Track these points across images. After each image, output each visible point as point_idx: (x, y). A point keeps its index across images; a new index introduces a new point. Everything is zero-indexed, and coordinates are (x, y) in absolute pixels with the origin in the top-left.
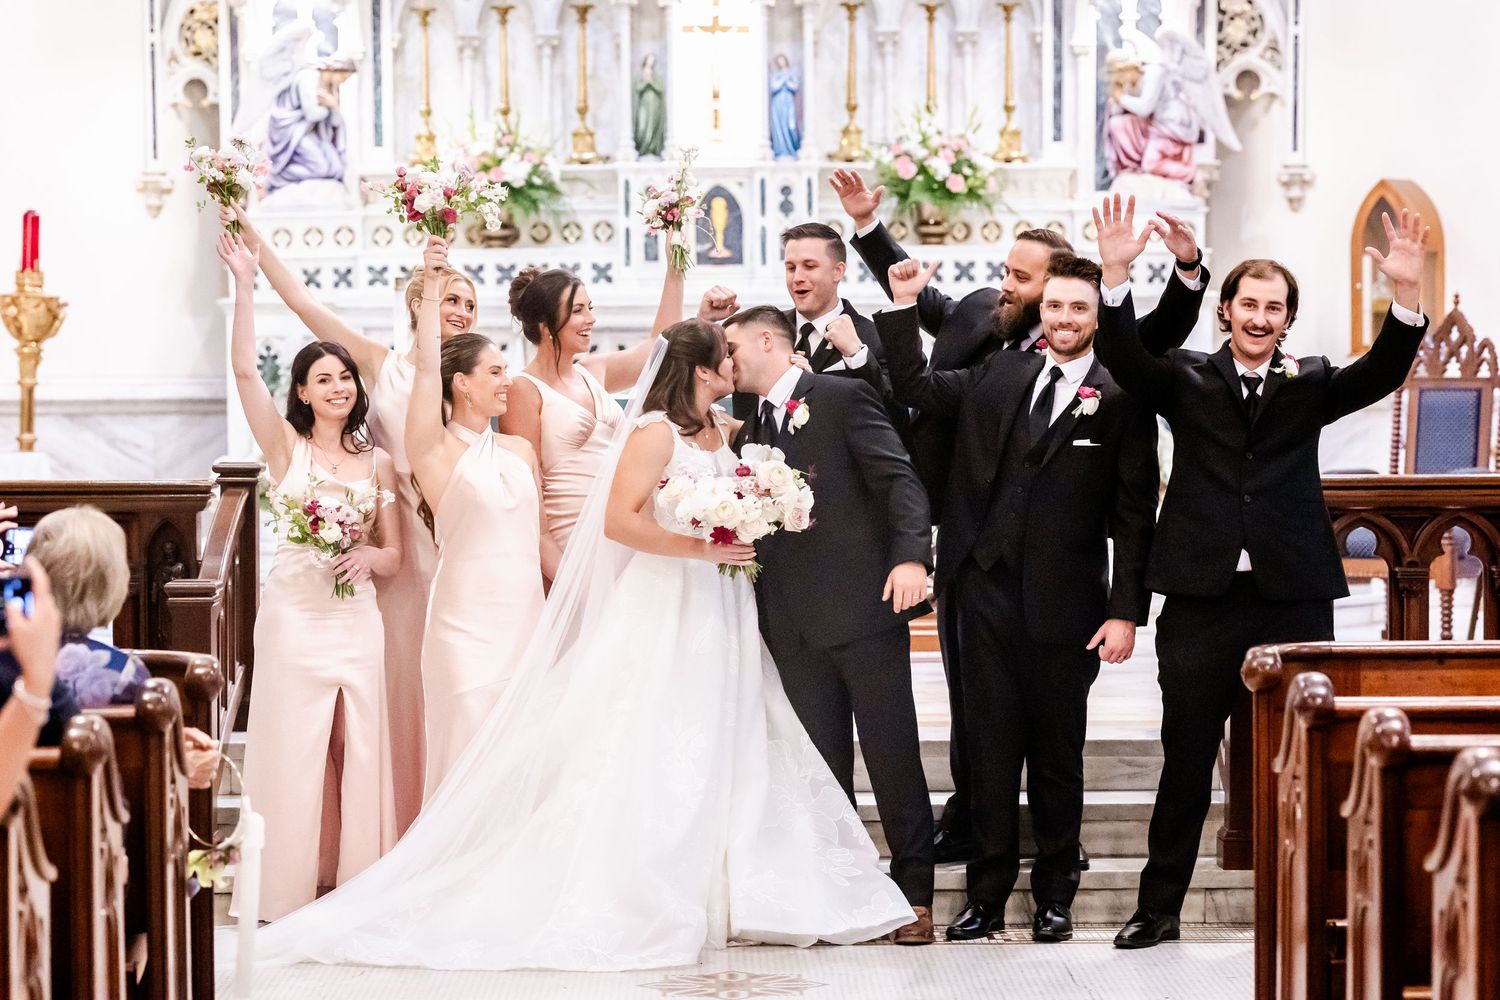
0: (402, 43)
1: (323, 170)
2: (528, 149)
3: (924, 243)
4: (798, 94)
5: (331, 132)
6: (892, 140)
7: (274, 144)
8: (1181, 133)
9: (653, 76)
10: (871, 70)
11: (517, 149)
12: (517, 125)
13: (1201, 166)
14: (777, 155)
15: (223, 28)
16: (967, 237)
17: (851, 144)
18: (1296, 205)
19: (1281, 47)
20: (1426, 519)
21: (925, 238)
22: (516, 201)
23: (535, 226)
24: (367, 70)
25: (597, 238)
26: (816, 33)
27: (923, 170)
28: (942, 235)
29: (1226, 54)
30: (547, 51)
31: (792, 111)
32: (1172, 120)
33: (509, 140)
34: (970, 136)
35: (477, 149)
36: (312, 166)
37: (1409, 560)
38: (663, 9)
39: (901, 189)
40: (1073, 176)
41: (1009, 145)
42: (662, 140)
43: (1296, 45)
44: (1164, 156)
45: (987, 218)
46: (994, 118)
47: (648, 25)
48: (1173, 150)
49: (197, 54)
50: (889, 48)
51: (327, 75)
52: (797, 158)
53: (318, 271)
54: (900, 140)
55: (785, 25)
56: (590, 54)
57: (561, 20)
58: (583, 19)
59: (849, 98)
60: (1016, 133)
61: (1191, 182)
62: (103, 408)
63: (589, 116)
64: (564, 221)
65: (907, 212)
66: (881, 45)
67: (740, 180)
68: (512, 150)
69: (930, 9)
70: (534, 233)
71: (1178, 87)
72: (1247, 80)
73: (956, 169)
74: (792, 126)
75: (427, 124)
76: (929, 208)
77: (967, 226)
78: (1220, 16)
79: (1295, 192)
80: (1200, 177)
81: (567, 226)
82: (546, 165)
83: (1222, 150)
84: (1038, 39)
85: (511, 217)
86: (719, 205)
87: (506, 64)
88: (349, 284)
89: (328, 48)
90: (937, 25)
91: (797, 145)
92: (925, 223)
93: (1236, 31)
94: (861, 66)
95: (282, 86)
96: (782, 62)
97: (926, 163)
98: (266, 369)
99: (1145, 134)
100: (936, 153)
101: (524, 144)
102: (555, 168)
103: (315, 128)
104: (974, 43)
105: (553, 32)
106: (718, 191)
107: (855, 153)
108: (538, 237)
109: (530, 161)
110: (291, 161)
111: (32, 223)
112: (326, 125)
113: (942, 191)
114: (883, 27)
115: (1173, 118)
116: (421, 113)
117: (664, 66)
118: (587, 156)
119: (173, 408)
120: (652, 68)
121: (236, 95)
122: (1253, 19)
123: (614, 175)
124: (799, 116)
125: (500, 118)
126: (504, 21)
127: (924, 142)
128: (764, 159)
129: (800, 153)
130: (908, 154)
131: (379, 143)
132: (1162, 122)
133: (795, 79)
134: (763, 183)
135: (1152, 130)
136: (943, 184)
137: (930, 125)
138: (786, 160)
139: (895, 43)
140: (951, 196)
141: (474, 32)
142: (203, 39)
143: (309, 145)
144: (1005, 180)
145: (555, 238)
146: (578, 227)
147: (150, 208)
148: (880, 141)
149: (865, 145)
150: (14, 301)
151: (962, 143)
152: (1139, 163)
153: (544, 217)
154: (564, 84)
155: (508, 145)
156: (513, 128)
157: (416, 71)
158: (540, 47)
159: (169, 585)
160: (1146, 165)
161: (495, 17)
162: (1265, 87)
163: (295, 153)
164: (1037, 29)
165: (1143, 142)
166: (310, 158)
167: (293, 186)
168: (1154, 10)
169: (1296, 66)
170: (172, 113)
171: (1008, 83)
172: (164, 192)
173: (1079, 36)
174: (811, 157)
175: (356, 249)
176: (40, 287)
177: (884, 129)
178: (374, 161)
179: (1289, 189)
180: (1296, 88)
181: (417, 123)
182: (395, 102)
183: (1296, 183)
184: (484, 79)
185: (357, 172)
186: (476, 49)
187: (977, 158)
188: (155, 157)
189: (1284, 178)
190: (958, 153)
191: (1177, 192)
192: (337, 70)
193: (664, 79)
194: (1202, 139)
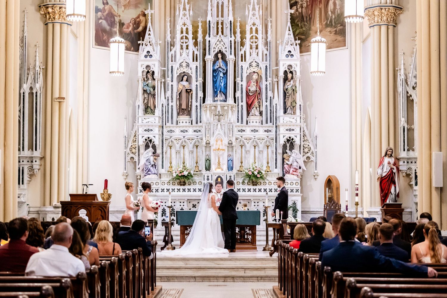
0: (167, 151)
1: (154, 173)
3: (253, 186)
4: (232, 161)
5: (155, 166)
6: (248, 168)
7: (146, 168)
8: (296, 167)
9: (208, 158)
10: (245, 156)
13: (300, 173)
14: (229, 171)
15: (137, 148)
16: (260, 184)
17: (241, 169)
18: (316, 179)
19: (314, 153)
21: (253, 185)
22: (186, 178)
24: (161, 156)
25: (199, 184)
26: (236, 150)
27: (253, 173)
28: (256, 184)
29: (305, 154)
30: (191, 153)
31: (231, 164)
32: (294, 165)
33: (185, 168)
35: (179, 169)
36: (152, 172)
38: (210, 147)
39: (249, 176)
40: (278, 174)
41: (268, 169)
42: (210, 168)
43: (316, 153)
44: (293, 171)
45: (264, 181)
46: (265, 164)
47: (208, 149)
48: (295, 170)
49: (132, 153)
50: (248, 153)
51: (154, 157)
52: (232, 171)
54: (249, 168)
55: (230, 149)
56: (198, 153)
57: (193, 147)
58: (197, 148)
59: (241, 161)
60: (269, 167)
61: (298, 176)
62: (116, 212)
63: (198, 164)
64: (194, 181)
65: (251, 180)
67: (223, 175)
68: (185, 170)
69: (255, 147)
70: (189, 183)
71: (296, 160)
73: (258, 173)
74: (231, 166)
75: (171, 165)
76: (254, 179)
77: (260, 182)
78: (303, 148)
79: (316, 177)
80: (299, 175)
83: (303, 170)
84: (273, 151)
85: (185, 181)
86: (219, 179)
87: (184, 154)
88: (158, 192)
89: (155, 153)
90: (256, 149)
91: (232, 169)
92: (254, 182)
93: (306, 150)
94: (243, 155)
95: (147, 159)
96: (230, 155)
100: (255, 171)
101: (187, 169)
102: (192, 172)
103: (152, 166)
104: (262, 152)
105: (192, 150)
106: (219, 177)
109: (188, 171)
110: (148, 171)
111: (106, 181)
113: (256, 177)
114: (248, 149)
116: (170, 163)
118: (198, 170)
120: (208, 156)
121: (139, 160)
122: (309, 148)
123: (202, 174)
124: (233, 164)
125: (183, 164)
126: (184, 148)
127: (253, 169)
130: (250, 171)
131: (163, 168)
133: (232, 158)
134: (226, 175)
135: (291, 167)
136: (256, 176)
137: (254, 166)
138: (230, 172)
140: (258, 178)
141: (179, 150)
142: (134, 150)
143: (151, 168)
144: (267, 175)
145: (192, 184)
146: (196, 182)
147: (124, 178)
148: (246, 168)
149: (244, 169)
150: (103, 194)
151: (260, 169)
152: (289, 172)
153: (190, 181)
154: (194, 158)
156: (185, 166)
157: (169, 156)
161: (182, 147)
162: (311, 160)
163: (149, 170)
164: (273, 149)
165: (290, 169)
167: (149, 175)
168: (292, 147)
169: (316, 156)
170: (128, 163)
171: (268, 159)
172: (127, 176)
173: (280, 151)
174: (235, 171)
175: (159, 186)
176: (107, 192)
177: (247, 166)
178: (162, 171)
179: (315, 176)
180: (316, 160)
181: (169, 165)
182: (165, 161)
183: (316, 176)
184: (180, 158)
185: (159, 173)
186: (179, 152)
187: (262, 171)
188: (125, 170)
189: (314, 175)
190: (259, 171)
191: (295, 177)
192: (156, 156)
193: (210, 158)
194: (300, 168)
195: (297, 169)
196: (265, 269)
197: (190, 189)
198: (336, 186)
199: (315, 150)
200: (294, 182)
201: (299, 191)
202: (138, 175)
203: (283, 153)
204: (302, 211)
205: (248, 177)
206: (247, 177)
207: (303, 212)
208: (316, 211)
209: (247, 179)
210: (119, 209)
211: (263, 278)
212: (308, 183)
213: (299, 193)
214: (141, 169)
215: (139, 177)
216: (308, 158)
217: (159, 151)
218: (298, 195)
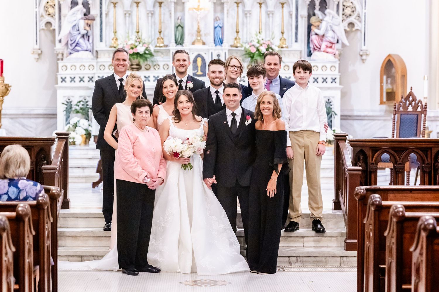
0: (108, 12)
1: (85, 48)
2: (144, 43)
4: (222, 29)
5: (87, 37)
6: (249, 41)
7: (71, 41)
8: (332, 40)
9: (181, 22)
10: (243, 21)
11: (141, 43)
12: (141, 36)
13: (337, 50)
14: (216, 45)
15: (57, 7)
17: (237, 42)
18: (364, 61)
19: (361, 16)
20: (404, 151)
22: (141, 58)
23: (146, 65)
24: (98, 20)
25: (164, 69)
26: (228, 10)
27: (258, 50)
29: (345, 18)
30: (150, 15)
31: (220, 33)
32: (329, 37)
33: (139, 40)
34: (272, 41)
35: (130, 43)
36: (82, 47)
37: (399, 162)
38: (184, 3)
39: (252, 55)
40: (301, 52)
41: (283, 43)
42: (183, 40)
43: (365, 15)
44: (327, 47)
46: (278, 35)
47: (179, 8)
48: (330, 45)
49: (49, 15)
50: (248, 15)
51: (86, 21)
52: (222, 46)
53: (83, 77)
54: (251, 41)
55: (219, 8)
56: (162, 16)
57: (154, 6)
58: (160, 6)
59: (237, 29)
60: (285, 39)
61: (335, 54)
62: (21, 116)
63: (162, 34)
64: (155, 63)
65: (253, 62)
66: (246, 14)
67: (206, 52)
68: (140, 43)
69: (260, 4)
70: (146, 67)
71: (331, 27)
72: (351, 25)
74: (220, 37)
75: (115, 35)
76: (260, 61)
78: (343, 7)
79: (364, 57)
80: (337, 53)
81: (155, 65)
82: (150, 48)
83: (344, 45)
84: (291, 13)
85: (139, 62)
86: (199, 59)
89: (87, 14)
90: (262, 8)
91: (222, 43)
93: (348, 11)
94: (240, 20)
95: (74, 24)
96: (218, 19)
97: (259, 48)
98: (68, 105)
99: (322, 40)
100: (261, 45)
101: (143, 41)
102: (152, 49)
103: (83, 36)
104: (273, 14)
105: (152, 9)
106: (199, 56)
107: (238, 45)
108: (147, 68)
109: (145, 46)
110: (76, 46)
111: (1, 63)
112: (86, 36)
114: (247, 8)
115: (330, 36)
116: (114, 32)
117: (184, 19)
118: (161, 45)
119: (41, 116)
120: (180, 20)
122: (353, 8)
123: (169, 50)
124: (223, 34)
125: (136, 34)
126: (138, 6)
127: (258, 42)
128: (212, 46)
129: (223, 45)
130: (253, 45)
131: (101, 41)
132: (327, 37)
133: (221, 23)
134: (212, 53)
135: (324, 39)
137: (260, 37)
138: (219, 47)
139: (250, 14)
141: (129, 9)
142: (51, 10)
145: (152, 68)
146: (159, 65)
147: (35, 59)
148: (245, 42)
149: (241, 43)
151: (269, 43)
152: (320, 49)
153: (149, 63)
154: (155, 24)
155: (139, 42)
156: (140, 37)
157: (112, 20)
158: (148, 14)
159: (43, 167)
160: (322, 49)
161: (135, 5)
162: (356, 27)
163: (77, 43)
164: (291, 10)
165: (321, 42)
166: (82, 45)
167: (76, 53)
168: (325, 5)
169: (365, 21)
170: (42, 32)
171: (283, 26)
172: (39, 55)
173: (304, 12)
174: (226, 45)
175: (95, 71)
176: (3, 81)
177: (247, 38)
178: (99, 46)
179: (362, 57)
180: (365, 28)
181: (112, 35)
182: (106, 29)
183: (364, 55)
184: (132, 23)
185: (95, 49)
186: (129, 14)
187: (273, 47)
188: (37, 44)
189: (361, 53)
190: (268, 45)
191: (331, 57)
192: (89, 20)
193: (184, 23)
194: (338, 42)
195: (332, 43)
196: (303, 237)
197: (149, 77)
198: (402, 72)
199: (364, 11)
200: (329, 66)
201: (337, 80)
202: (58, 52)
203: (309, 17)
204: (341, 116)
205: (249, 57)
206: (247, 56)
207: (344, 118)
208: (364, 116)
209: (247, 60)
210: (27, 112)
211: (301, 259)
212: (351, 68)
213: (337, 85)
214: (64, 42)
215: (60, 56)
216: (351, 24)
217: (94, 11)
218: (335, 88)
